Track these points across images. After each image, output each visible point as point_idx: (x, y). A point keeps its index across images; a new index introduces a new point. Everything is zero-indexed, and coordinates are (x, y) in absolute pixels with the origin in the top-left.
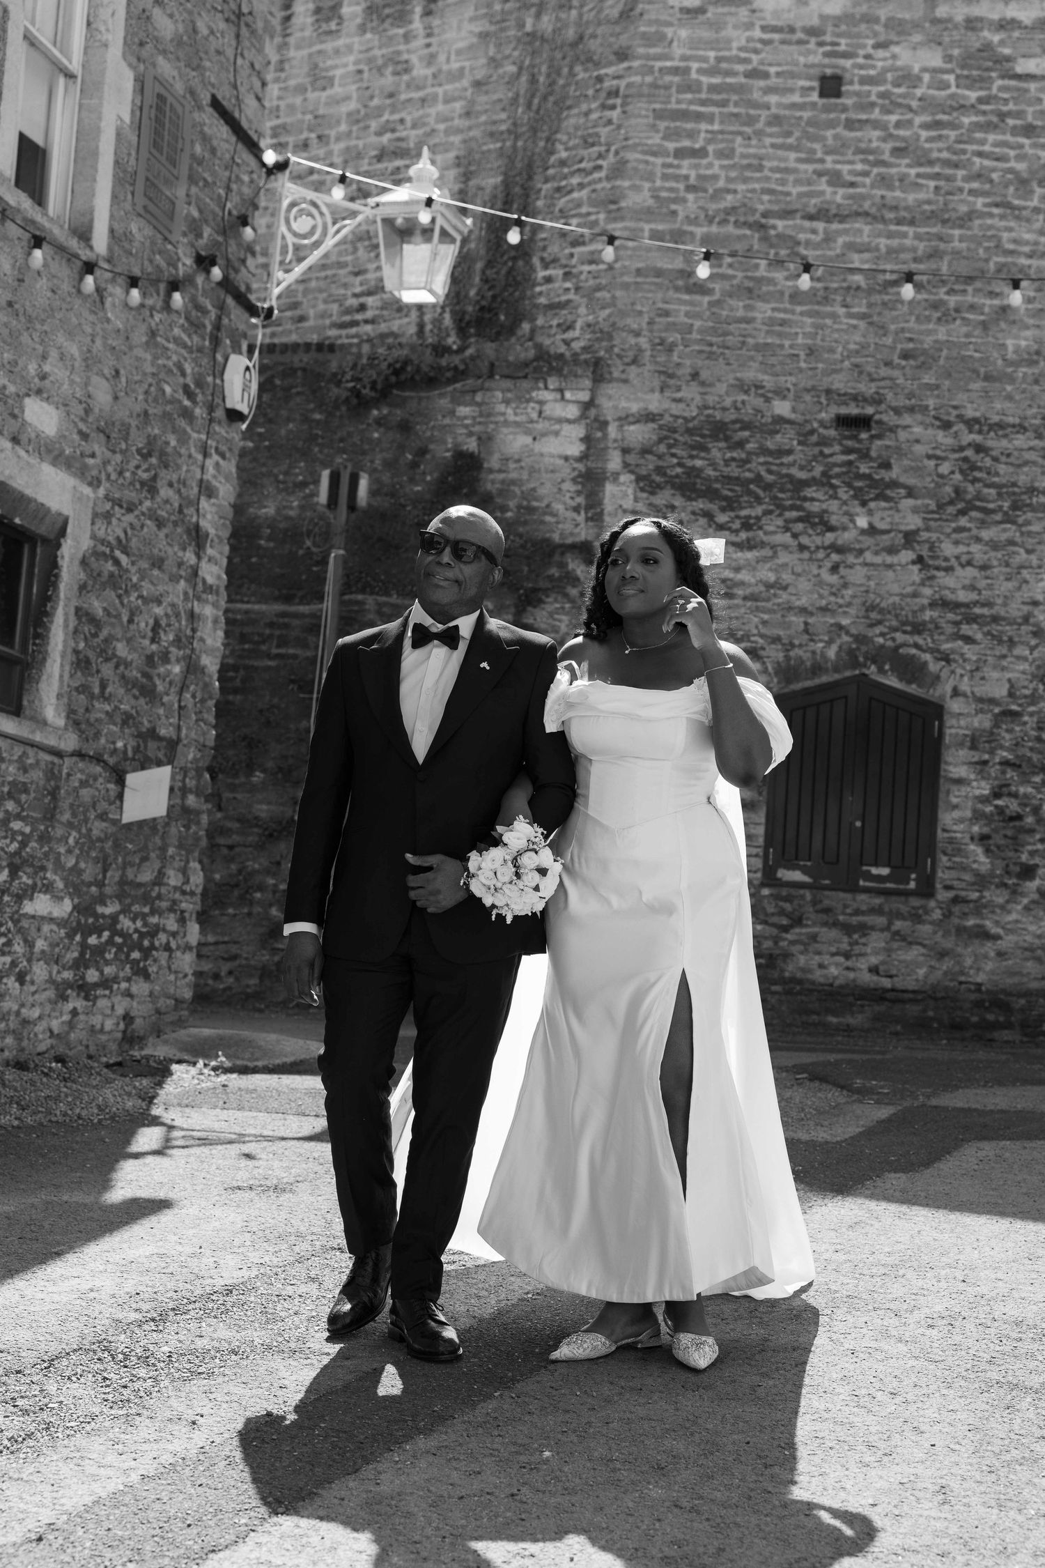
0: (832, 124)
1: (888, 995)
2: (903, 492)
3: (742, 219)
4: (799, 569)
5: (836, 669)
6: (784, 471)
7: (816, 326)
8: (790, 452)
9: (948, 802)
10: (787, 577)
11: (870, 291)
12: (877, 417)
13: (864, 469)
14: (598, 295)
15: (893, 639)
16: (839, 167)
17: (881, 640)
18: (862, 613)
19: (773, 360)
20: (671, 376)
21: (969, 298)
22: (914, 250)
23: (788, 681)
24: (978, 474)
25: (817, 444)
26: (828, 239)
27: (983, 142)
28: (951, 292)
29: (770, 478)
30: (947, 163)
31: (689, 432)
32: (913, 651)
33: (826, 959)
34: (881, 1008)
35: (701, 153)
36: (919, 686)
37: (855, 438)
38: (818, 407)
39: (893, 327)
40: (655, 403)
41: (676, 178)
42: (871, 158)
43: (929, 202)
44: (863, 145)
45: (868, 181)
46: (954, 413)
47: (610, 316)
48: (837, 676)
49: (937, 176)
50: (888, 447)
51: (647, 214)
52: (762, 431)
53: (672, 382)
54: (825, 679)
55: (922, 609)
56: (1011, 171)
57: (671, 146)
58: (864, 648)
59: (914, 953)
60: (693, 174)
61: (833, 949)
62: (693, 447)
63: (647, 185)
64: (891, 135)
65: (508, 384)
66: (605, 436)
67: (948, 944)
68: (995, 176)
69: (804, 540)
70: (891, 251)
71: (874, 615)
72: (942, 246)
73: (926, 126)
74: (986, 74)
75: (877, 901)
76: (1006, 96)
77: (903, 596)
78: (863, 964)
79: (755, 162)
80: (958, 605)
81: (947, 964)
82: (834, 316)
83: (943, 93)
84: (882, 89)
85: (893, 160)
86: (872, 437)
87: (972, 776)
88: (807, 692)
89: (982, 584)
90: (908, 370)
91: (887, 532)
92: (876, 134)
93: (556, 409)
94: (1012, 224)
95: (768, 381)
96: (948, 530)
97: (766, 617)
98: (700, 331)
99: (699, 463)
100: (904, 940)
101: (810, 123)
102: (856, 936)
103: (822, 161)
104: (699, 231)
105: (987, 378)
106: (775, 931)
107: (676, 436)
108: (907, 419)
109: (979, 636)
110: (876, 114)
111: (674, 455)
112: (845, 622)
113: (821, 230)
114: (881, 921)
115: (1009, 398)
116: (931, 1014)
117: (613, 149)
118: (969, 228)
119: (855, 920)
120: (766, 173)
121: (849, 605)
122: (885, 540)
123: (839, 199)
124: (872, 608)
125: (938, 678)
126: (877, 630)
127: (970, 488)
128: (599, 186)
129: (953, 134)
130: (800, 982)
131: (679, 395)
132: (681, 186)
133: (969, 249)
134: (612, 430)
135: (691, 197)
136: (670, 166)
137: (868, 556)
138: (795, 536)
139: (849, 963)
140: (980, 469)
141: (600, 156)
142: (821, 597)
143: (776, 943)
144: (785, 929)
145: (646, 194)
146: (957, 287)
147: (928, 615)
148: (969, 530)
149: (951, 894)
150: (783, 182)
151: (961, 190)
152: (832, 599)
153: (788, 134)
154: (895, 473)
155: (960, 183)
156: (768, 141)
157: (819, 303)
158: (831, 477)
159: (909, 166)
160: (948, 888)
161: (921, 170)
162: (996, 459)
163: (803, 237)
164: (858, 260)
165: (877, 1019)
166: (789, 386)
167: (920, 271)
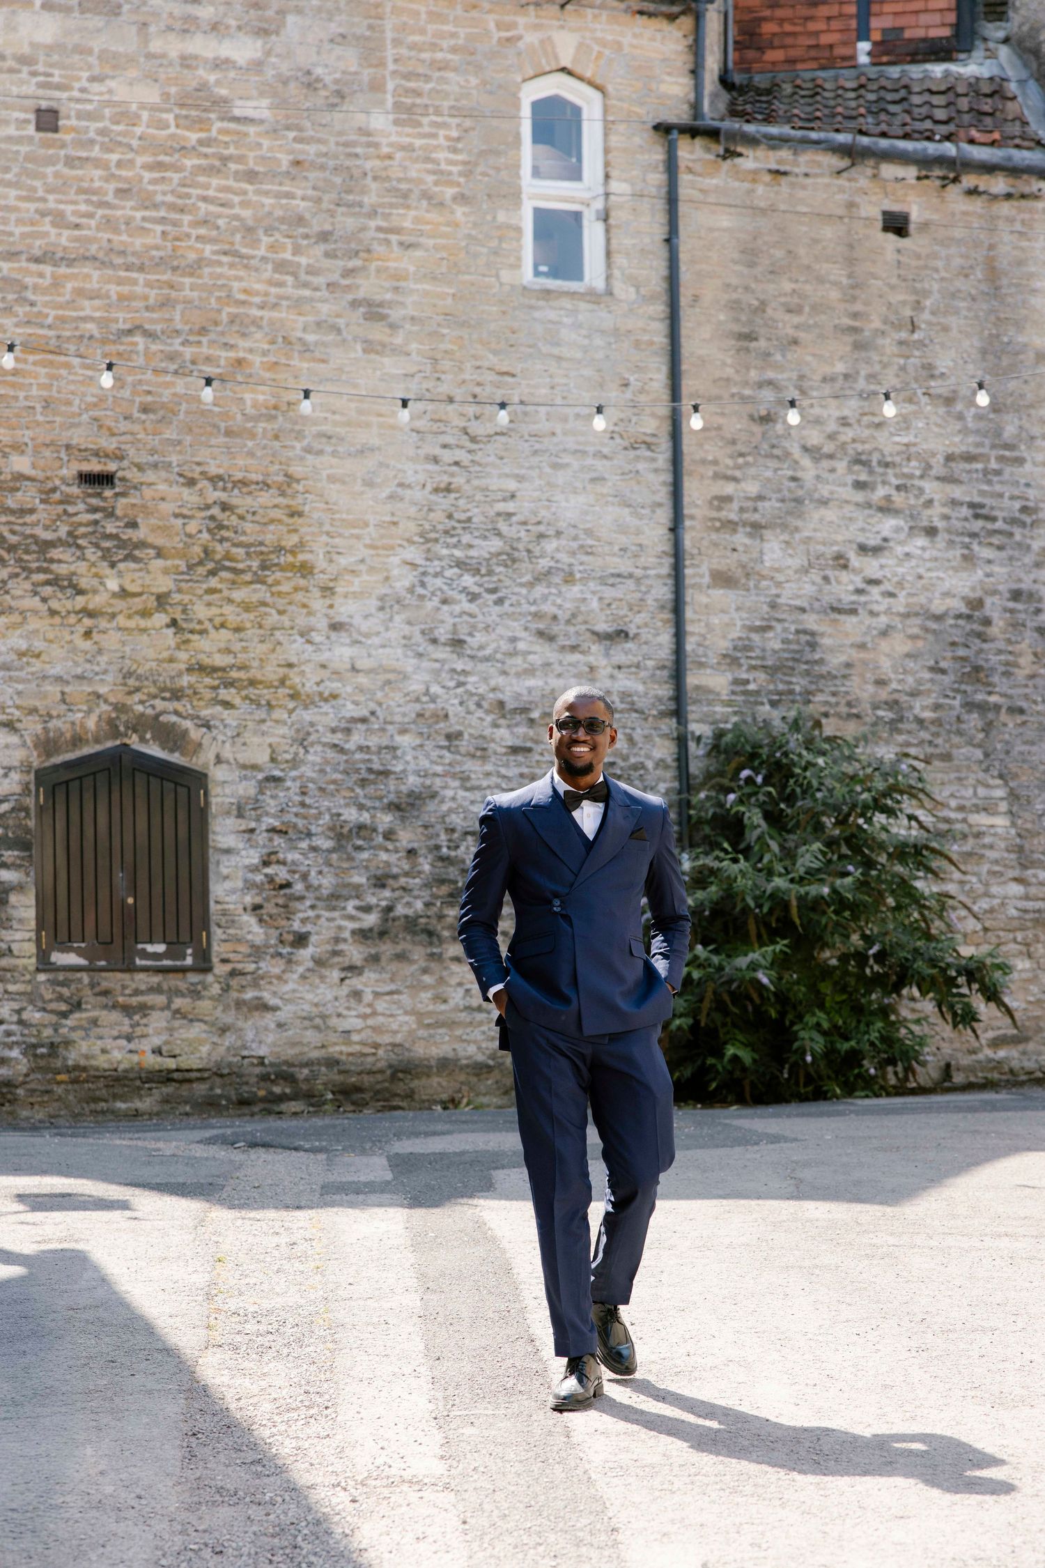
0: (51, 161)
1: (176, 1075)
2: (152, 552)
4: (50, 636)
5: (97, 740)
6: (28, 531)
7: (50, 377)
8: (32, 511)
9: (218, 873)
10: (39, 645)
11: (104, 341)
12: (120, 474)
13: (110, 528)
15: (153, 707)
16: (62, 207)
17: (140, 708)
18: (120, 680)
19: (7, 413)
21: (205, 350)
22: (146, 298)
23: (49, 755)
24: (225, 533)
25: (61, 502)
26: (57, 284)
27: (207, 187)
28: (186, 343)
29: (14, 539)
30: (172, 207)
32: (174, 718)
33: (109, 1044)
34: (169, 1089)
36: (182, 754)
37: (99, 495)
38: (57, 464)
39: (130, 379)
42: (95, 198)
43: (157, 248)
44: (85, 185)
45: (93, 223)
46: (198, 469)
48: (98, 748)
49: (162, 220)
50: (134, 505)
52: (1, 489)
54: (86, 750)
55: (180, 675)
56: (236, 217)
58: (124, 717)
59: (197, 1030)
61: (115, 1033)
64: (113, 175)
67: (229, 1018)
68: (221, 222)
69: (54, 604)
70: (121, 298)
71: (132, 682)
72: (174, 294)
73: (149, 167)
74: (204, 115)
75: (156, 979)
76: (226, 139)
77: (160, 661)
78: (146, 1046)
80: (215, 669)
81: (230, 1039)
82: (67, 366)
83: (164, 133)
84: (100, 125)
85: (116, 202)
86: (117, 495)
87: (241, 845)
88: (68, 765)
89: (237, 647)
90: (148, 425)
91: (140, 594)
92: (98, 173)
94: (242, 273)
95: (5, 435)
96: (200, 592)
97: (20, 687)
100: (184, 1017)
101: (28, 158)
102: (137, 1017)
103: (44, 200)
105: (229, 433)
106: (54, 1018)
108: (150, 476)
109: (237, 701)
110: (96, 152)
112: (102, 690)
113: (48, 275)
114: (161, 999)
115: (251, 454)
116: (218, 1091)
118: (200, 277)
119: (134, 1001)
121: (105, 672)
122: (137, 603)
123: (64, 241)
124: (130, 674)
125: (200, 745)
126: (137, 697)
127: (219, 548)
129: (176, 177)
130: (84, 1069)
133: (200, 299)
137: (121, 620)
138: (44, 600)
139: (132, 1046)
140: (227, 528)
142: (76, 664)
143: (56, 1030)
144: (64, 1015)
146: (191, 338)
147: (185, 680)
148: (220, 591)
149: (228, 967)
150: (5, 221)
151: (188, 236)
152: (88, 666)
153: (6, 170)
154: (140, 534)
155: (186, 229)
157: (51, 352)
158: (76, 537)
159: (132, 208)
160: (224, 961)
161: (147, 213)
162: (242, 518)
163: (29, 281)
164: (88, 308)
165: (166, 1100)
166: (26, 440)
167: (154, 322)
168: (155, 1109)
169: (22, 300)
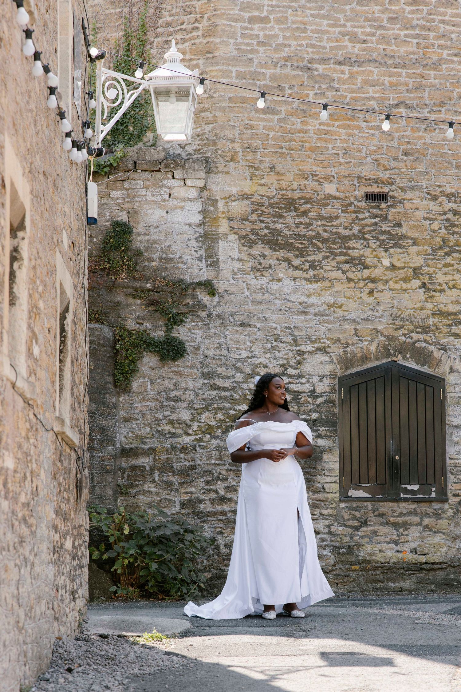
1: (425, 566)
2: (410, 242)
3: (296, 64)
4: (348, 294)
5: (377, 359)
6: (334, 230)
7: (349, 135)
8: (337, 218)
9: (451, 441)
10: (341, 300)
11: (381, 112)
12: (391, 194)
13: (385, 228)
14: (203, 114)
15: (411, 338)
16: (355, 29)
17: (403, 338)
18: (391, 321)
19: (322, 157)
20: (257, 169)
22: (407, 85)
23: (347, 368)
24: (456, 229)
25: (355, 212)
26: (352, 77)
27: (445, 14)
28: (431, 111)
29: (325, 235)
30: (423, 28)
31: (271, 205)
32: (424, 345)
33: (384, 546)
34: (421, 575)
35: (264, 20)
36: (429, 367)
37: (378, 207)
38: (353, 188)
39: (397, 135)
40: (247, 187)
41: (251, 36)
42: (376, 24)
43: (414, 53)
44: (370, 16)
45: (374, 39)
46: (439, 190)
47: (213, 129)
48: (378, 363)
49: (417, 36)
50: (399, 213)
51: (234, 61)
52: (318, 204)
53: (257, 173)
54: (370, 365)
55: (428, 317)
57: (246, 15)
58: (393, 344)
59: (438, 539)
60: (261, 34)
61: (388, 540)
62: (274, 216)
63: (232, 41)
64: (387, 9)
65: (147, 175)
66: (216, 209)
68: (453, 36)
69: (350, 275)
70: (391, 85)
72: (424, 81)
75: (413, 506)
77: (415, 309)
78: (407, 548)
79: (302, 26)
80: (449, 314)
82: (359, 128)
85: (389, 25)
86: (389, 206)
88: (358, 374)
90: (408, 163)
91: (403, 268)
92: (377, 8)
93: (180, 192)
95: (320, 171)
96: (440, 266)
97: (330, 326)
98: (274, 139)
99: (279, 226)
100: (431, 531)
102: (401, 530)
103: (344, 26)
104: (268, 72)
105: (458, 167)
106: (350, 531)
107: (263, 208)
108: (409, 195)
111: (262, 221)
112: (380, 327)
113: (347, 72)
114: (416, 519)
116: (452, 576)
117: (206, 16)
118: (440, 70)
119: (400, 520)
120: (309, 33)
121: (382, 316)
122: (401, 273)
123: (356, 51)
124: (397, 317)
125: (440, 361)
126: (401, 332)
127: (452, 238)
128: (197, 41)
129: (426, 9)
130: (369, 562)
131: (263, 181)
132: (254, 42)
133: (440, 84)
134: (221, 205)
135: (261, 49)
136: (246, 28)
137: (391, 284)
138: (344, 272)
139: (398, 548)
140: (457, 225)
141: (196, 20)
142: (364, 311)
143: (352, 538)
144: (357, 529)
145: (232, 47)
146: (435, 109)
147: (431, 321)
148: (453, 265)
149: (458, 499)
150: (320, 40)
151: (433, 45)
152: (371, 313)
153: (322, 8)
154: (404, 230)
155: (432, 41)
156: (309, 12)
157: (349, 119)
159: (399, 29)
160: (455, 495)
161: (407, 32)
163: (335, 76)
164: (371, 92)
165: (419, 582)
166: (333, 174)
167: (411, 98)
168: (413, 587)
169: (330, 88)
